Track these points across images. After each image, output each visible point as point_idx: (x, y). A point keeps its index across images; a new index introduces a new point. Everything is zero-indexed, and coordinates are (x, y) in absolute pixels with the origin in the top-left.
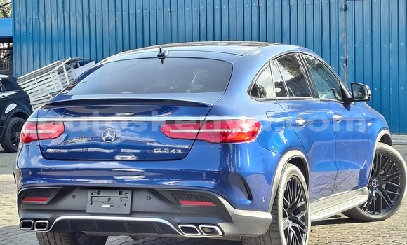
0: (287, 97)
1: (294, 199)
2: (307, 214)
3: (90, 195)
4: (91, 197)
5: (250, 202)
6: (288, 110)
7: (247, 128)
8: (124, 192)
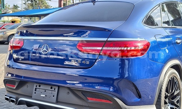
0: (170, 26)
1: (172, 90)
2: (180, 98)
3: (35, 87)
4: (36, 88)
5: (139, 100)
6: (170, 34)
7: (140, 46)
8: (54, 87)
